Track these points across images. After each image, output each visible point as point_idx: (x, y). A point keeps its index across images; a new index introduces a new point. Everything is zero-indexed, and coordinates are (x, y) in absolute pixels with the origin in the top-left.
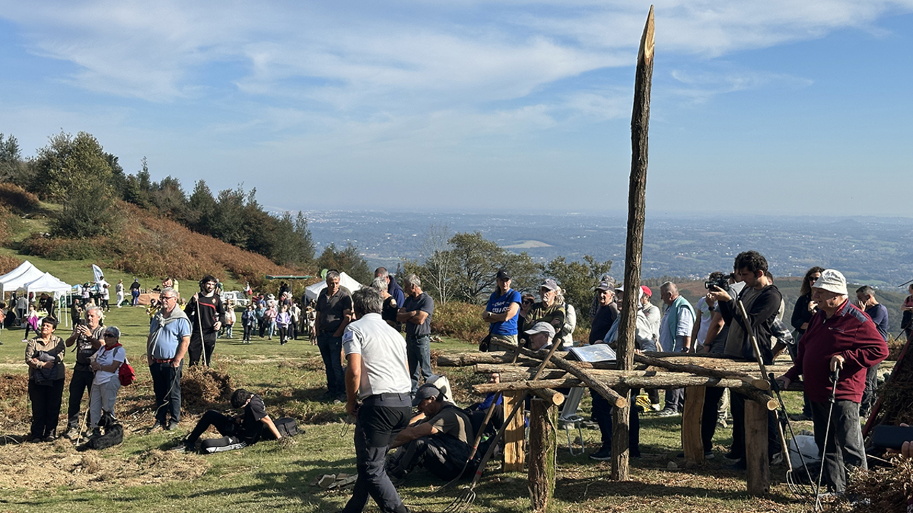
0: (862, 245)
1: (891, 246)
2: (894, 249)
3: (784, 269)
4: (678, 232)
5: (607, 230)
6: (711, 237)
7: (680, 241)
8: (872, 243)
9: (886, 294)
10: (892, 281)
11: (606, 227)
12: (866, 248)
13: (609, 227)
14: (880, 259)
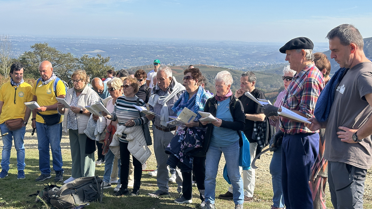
0: (226, 52)
1: (237, 53)
2: (238, 54)
3: (198, 61)
4: (157, 47)
5: (129, 45)
6: (170, 49)
7: (158, 50)
8: (230, 51)
9: (234, 71)
10: (237, 66)
11: (128, 44)
12: (228, 53)
13: (130, 44)
14: (233, 57)
